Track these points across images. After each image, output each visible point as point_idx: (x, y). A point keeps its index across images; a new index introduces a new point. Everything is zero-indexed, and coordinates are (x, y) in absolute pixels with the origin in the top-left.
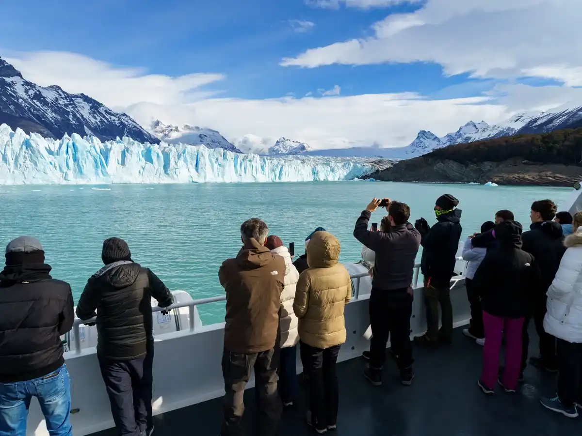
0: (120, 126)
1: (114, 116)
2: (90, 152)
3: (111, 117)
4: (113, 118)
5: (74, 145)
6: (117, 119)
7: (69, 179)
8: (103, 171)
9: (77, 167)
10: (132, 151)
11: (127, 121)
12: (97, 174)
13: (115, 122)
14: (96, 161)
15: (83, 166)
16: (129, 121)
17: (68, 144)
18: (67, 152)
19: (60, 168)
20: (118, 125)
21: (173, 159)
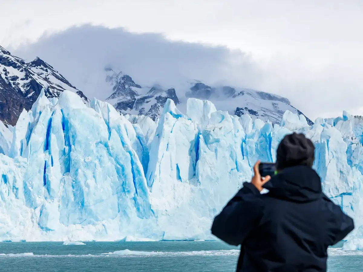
0: (28, 92)
1: (15, 66)
2: (106, 146)
3: (10, 69)
4: (13, 71)
5: (65, 125)
6: (22, 75)
7: (49, 226)
8: (140, 200)
9: (70, 189)
10: (217, 141)
11: (46, 79)
12: (122, 210)
13: (17, 81)
14: (121, 171)
15: (88, 186)
16: (52, 79)
17: (50, 121)
18: (47, 146)
19: (27, 193)
20: (22, 90)
21: (334, 161)
